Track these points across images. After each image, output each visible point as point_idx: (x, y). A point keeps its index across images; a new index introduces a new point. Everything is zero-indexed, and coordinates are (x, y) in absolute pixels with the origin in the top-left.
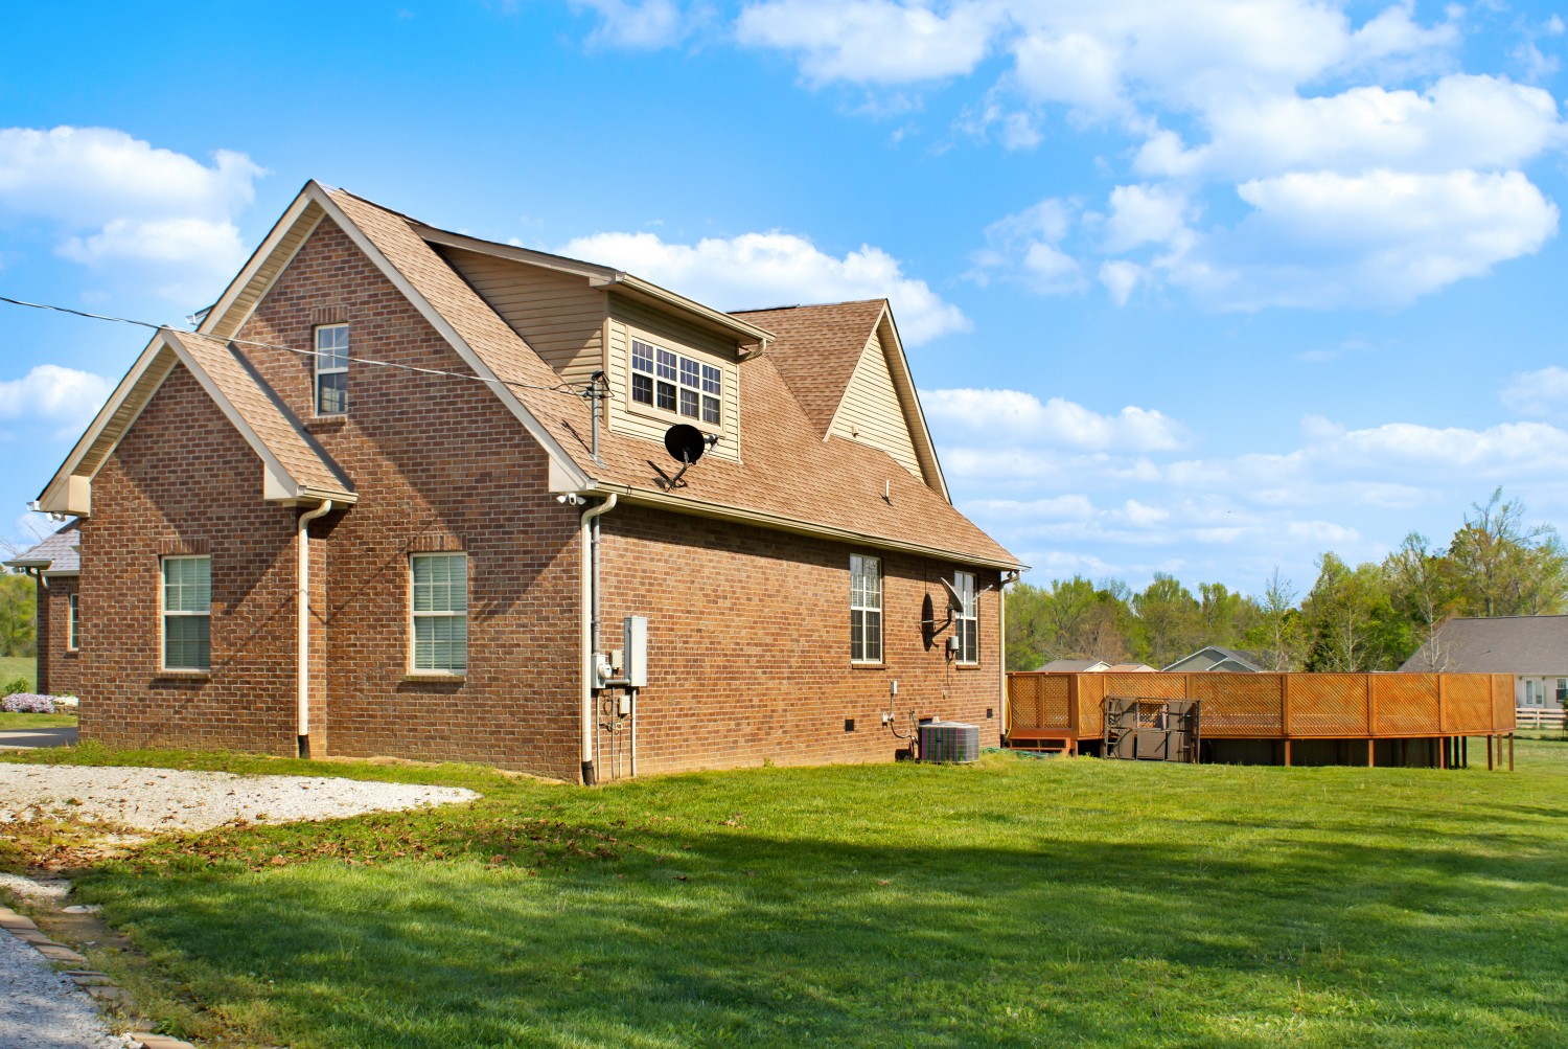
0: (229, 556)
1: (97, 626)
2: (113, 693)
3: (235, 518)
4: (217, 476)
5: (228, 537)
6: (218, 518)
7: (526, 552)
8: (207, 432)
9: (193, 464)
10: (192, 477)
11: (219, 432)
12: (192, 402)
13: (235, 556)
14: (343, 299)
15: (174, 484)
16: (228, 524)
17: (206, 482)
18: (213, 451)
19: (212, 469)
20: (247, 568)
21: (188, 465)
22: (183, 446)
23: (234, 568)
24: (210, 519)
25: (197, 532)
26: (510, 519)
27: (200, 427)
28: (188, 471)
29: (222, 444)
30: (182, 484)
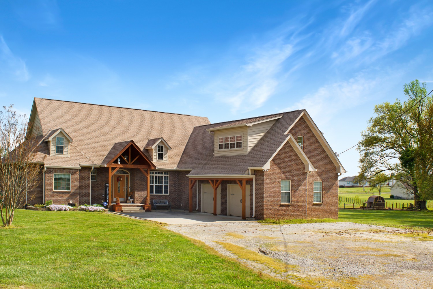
0: (295, 180)
1: (268, 194)
2: (271, 208)
3: (296, 173)
4: (293, 164)
5: (295, 177)
6: (293, 173)
7: (331, 182)
8: (291, 155)
9: (288, 162)
10: (288, 164)
11: (293, 156)
12: (288, 149)
13: (296, 181)
14: (303, 132)
15: (284, 165)
16: (295, 174)
17: (291, 165)
18: (292, 159)
19: (292, 163)
20: (298, 183)
21: (287, 161)
22: (286, 158)
23: (296, 183)
24: (292, 173)
25: (289, 175)
26: (329, 176)
27: (289, 154)
28: (287, 163)
29: (294, 158)
30: (286, 165)
